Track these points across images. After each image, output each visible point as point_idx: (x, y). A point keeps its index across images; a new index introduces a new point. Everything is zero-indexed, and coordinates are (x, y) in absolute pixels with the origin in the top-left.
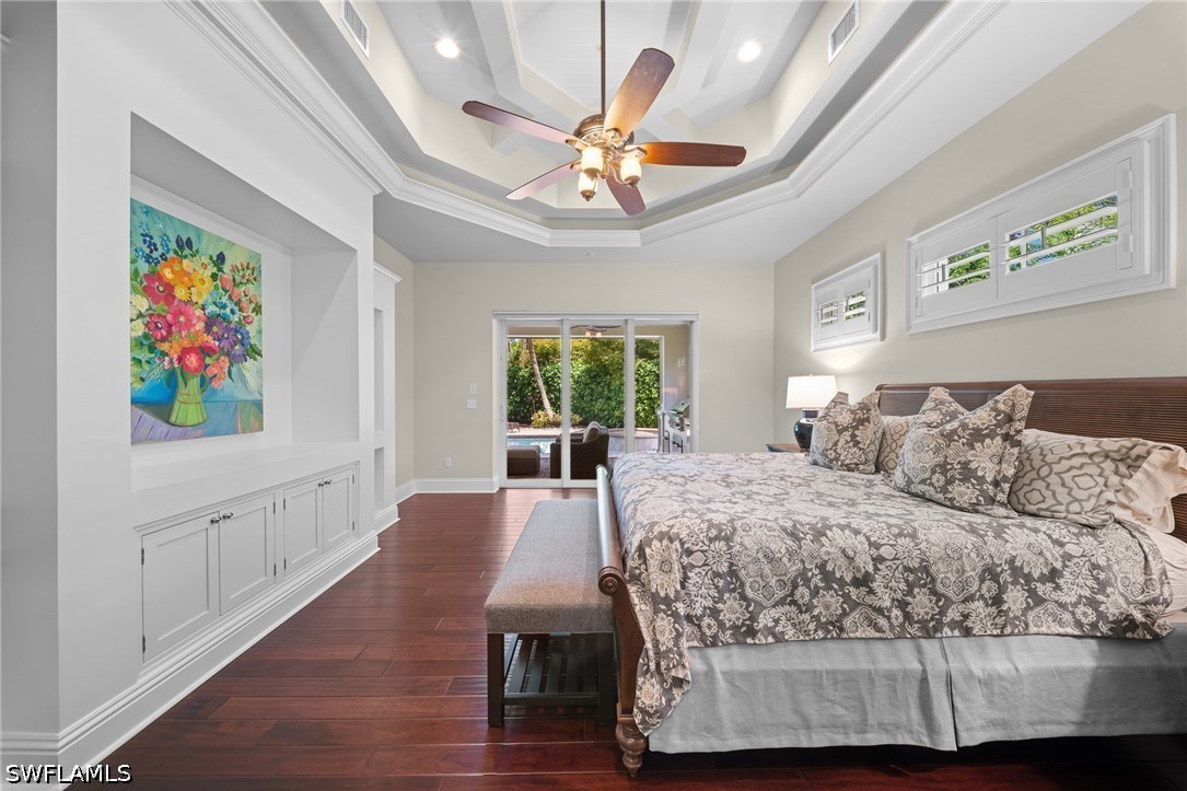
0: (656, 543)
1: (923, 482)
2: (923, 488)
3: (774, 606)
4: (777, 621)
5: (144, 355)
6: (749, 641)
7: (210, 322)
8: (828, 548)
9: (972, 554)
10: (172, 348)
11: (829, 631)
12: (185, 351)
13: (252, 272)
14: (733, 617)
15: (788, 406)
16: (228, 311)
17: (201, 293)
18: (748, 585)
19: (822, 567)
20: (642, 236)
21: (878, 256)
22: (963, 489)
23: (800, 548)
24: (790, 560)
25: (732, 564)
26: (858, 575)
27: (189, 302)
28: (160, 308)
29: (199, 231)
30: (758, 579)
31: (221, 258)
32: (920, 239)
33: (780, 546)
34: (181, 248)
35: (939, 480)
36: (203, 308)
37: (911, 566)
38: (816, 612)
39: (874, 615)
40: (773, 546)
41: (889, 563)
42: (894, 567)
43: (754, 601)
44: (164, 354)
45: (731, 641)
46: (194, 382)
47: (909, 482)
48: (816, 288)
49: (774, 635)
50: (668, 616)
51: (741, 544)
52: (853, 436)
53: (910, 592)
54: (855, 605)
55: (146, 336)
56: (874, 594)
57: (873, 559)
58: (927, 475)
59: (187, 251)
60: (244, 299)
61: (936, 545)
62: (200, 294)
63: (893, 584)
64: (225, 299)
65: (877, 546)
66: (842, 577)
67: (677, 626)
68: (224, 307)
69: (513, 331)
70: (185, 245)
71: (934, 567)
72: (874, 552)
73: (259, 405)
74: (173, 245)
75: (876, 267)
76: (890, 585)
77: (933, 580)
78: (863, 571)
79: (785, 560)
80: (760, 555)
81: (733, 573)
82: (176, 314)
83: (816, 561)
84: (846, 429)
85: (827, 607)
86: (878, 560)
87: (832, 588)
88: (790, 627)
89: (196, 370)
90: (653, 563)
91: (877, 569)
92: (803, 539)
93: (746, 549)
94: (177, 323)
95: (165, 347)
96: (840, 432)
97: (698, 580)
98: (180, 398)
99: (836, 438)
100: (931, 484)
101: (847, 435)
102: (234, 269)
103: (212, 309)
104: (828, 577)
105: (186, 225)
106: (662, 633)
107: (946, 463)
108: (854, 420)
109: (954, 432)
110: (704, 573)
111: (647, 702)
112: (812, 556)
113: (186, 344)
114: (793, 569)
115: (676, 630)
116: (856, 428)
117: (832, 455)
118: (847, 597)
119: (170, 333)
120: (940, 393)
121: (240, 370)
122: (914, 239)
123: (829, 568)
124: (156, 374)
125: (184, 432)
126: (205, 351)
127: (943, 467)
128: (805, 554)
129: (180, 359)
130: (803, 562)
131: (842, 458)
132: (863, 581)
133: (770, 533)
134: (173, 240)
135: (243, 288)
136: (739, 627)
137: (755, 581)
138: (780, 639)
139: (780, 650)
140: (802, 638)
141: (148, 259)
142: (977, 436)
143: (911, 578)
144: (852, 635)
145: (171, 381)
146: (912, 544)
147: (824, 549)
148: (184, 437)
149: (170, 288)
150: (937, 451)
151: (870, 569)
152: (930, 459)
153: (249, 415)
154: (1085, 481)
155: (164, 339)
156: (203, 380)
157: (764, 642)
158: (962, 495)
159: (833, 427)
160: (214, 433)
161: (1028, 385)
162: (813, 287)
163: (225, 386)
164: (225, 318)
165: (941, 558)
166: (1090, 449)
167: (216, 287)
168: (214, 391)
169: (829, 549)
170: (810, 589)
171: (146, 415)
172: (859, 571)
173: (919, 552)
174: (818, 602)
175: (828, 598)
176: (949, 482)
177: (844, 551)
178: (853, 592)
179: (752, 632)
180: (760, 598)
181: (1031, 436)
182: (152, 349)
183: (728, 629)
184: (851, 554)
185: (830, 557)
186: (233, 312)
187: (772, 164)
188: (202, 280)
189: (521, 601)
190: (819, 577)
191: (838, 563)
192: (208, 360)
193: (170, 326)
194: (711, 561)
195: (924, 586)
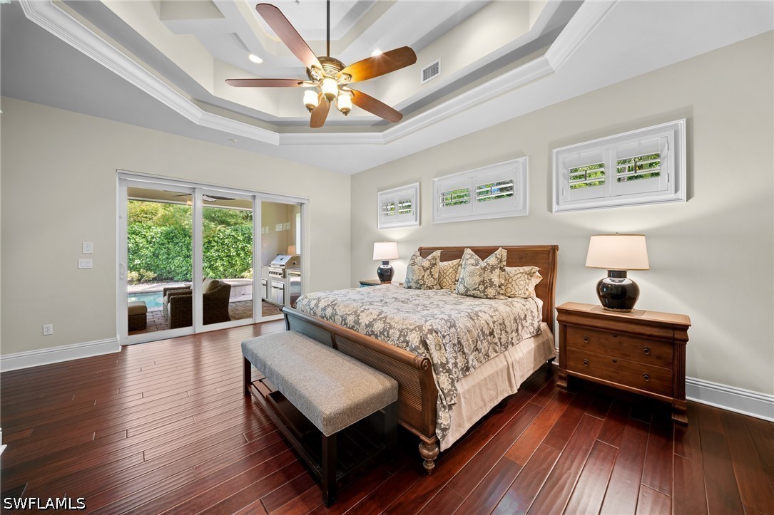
0: (429, 336)
1: (475, 289)
2: (474, 292)
3: (472, 354)
4: (473, 360)
6: (467, 373)
8: (482, 321)
14: (461, 364)
15: (374, 259)
18: (464, 346)
19: (482, 330)
20: (280, 138)
21: (418, 184)
22: (491, 290)
24: (474, 330)
25: (458, 338)
30: (467, 342)
32: (439, 180)
33: (470, 324)
35: (482, 287)
37: (501, 322)
38: (482, 351)
39: (495, 346)
40: (468, 325)
42: (497, 324)
43: (467, 353)
47: (468, 290)
48: (381, 195)
49: (473, 367)
50: (444, 373)
51: (459, 327)
52: (431, 272)
54: (491, 344)
58: (477, 286)
63: (498, 332)
65: (492, 317)
66: (487, 333)
67: (451, 376)
71: (505, 321)
75: (416, 189)
77: (506, 327)
80: (466, 331)
81: (459, 342)
83: (480, 328)
84: (427, 269)
85: (485, 348)
86: (494, 323)
87: (485, 339)
88: (477, 361)
90: (432, 347)
93: (461, 329)
96: (425, 271)
97: (449, 350)
99: (423, 274)
100: (479, 290)
101: (428, 272)
104: (484, 334)
106: (444, 383)
107: (484, 280)
109: (485, 267)
110: (450, 346)
111: (446, 423)
114: (475, 334)
115: (451, 378)
116: (431, 268)
117: (421, 282)
118: (488, 341)
120: (468, 251)
122: (436, 179)
123: (484, 330)
127: (483, 282)
128: (477, 326)
130: (478, 330)
131: (426, 283)
132: (492, 333)
136: (463, 369)
137: (466, 344)
138: (475, 368)
139: (476, 373)
140: (480, 365)
142: (493, 268)
143: (501, 327)
144: (491, 357)
146: (499, 314)
150: (480, 275)
151: (493, 327)
152: (477, 279)
154: (522, 283)
157: (471, 372)
158: (490, 293)
159: (421, 268)
161: (504, 248)
162: (379, 193)
166: (522, 271)
170: (480, 341)
172: (491, 329)
173: (501, 316)
174: (483, 346)
175: (485, 344)
176: (486, 288)
178: (490, 338)
179: (468, 369)
180: (468, 351)
181: (507, 269)
183: (461, 371)
185: (483, 325)
187: (374, 121)
189: (349, 402)
190: (482, 335)
191: (485, 327)
194: (451, 339)
195: (504, 329)
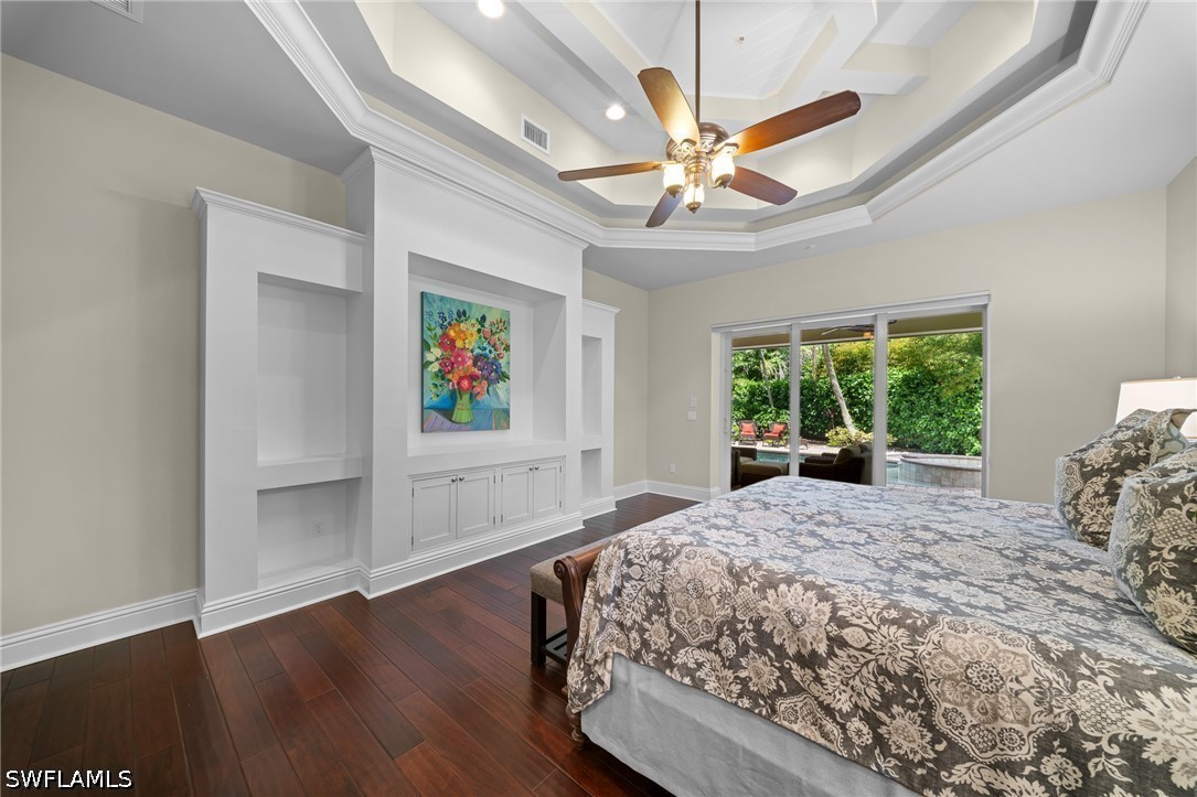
3: (699, 647)
4: (700, 665)
5: (439, 382)
6: (667, 672)
7: (476, 359)
8: (771, 603)
9: (1025, 696)
10: (452, 377)
11: (758, 705)
12: (461, 378)
13: (504, 324)
14: (660, 642)
16: (487, 351)
17: (470, 341)
18: (673, 613)
19: (758, 623)
20: (870, 211)
23: (736, 592)
24: (719, 602)
25: (663, 588)
26: (803, 651)
27: (464, 349)
28: (446, 354)
29: (470, 304)
30: (684, 611)
31: (484, 318)
33: (716, 583)
34: (460, 317)
35: (1136, 574)
36: (472, 351)
37: (890, 669)
38: (743, 674)
39: (820, 713)
40: (707, 581)
41: (852, 652)
42: (862, 661)
43: (677, 632)
44: (449, 381)
45: (652, 664)
46: (466, 397)
49: (693, 679)
51: (676, 570)
53: (886, 707)
54: (797, 690)
55: (440, 371)
56: (822, 685)
57: (829, 638)
59: (463, 318)
60: (498, 343)
61: (951, 656)
62: (470, 343)
63: (857, 682)
64: (485, 344)
65: (843, 623)
66: (782, 645)
68: (485, 349)
69: (739, 343)
70: (462, 315)
71: (932, 686)
72: (834, 630)
73: (507, 412)
74: (455, 316)
76: (851, 682)
77: (929, 706)
78: (809, 647)
79: (714, 600)
80: (690, 587)
81: (662, 595)
82: (456, 357)
83: (751, 614)
85: (759, 675)
86: (837, 642)
87: (766, 654)
88: (713, 678)
89: (468, 389)
91: (831, 654)
92: (744, 583)
93: (679, 575)
94: (457, 362)
95: (450, 376)
97: (632, 592)
98: (458, 406)
101: (1099, 484)
102: (492, 324)
103: (477, 351)
104: (764, 639)
105: (462, 302)
108: (1116, 458)
110: (639, 587)
112: (746, 605)
113: (462, 374)
114: (723, 613)
118: (786, 674)
119: (452, 368)
121: (494, 389)
123: (767, 627)
124: (445, 392)
125: (460, 427)
126: (473, 378)
128: (739, 601)
129: (458, 383)
130: (735, 610)
131: (1085, 520)
132: (810, 661)
133: (712, 567)
134: (455, 313)
135: (497, 336)
136: (661, 654)
137: (681, 612)
138: (698, 685)
139: (695, 697)
140: (723, 696)
141: (441, 326)
143: (889, 686)
144: (786, 723)
145: (453, 396)
146: (905, 640)
147: (765, 603)
148: (459, 430)
149: (453, 341)
151: (822, 649)
153: (499, 419)
155: (449, 372)
156: (471, 394)
157: (679, 679)
158: (1170, 612)
160: (478, 428)
163: (484, 399)
164: (486, 356)
165: (951, 677)
167: (480, 337)
168: (478, 403)
169: (770, 606)
170: (737, 644)
171: (439, 416)
172: (804, 645)
173: (911, 655)
174: (748, 664)
175: (759, 663)
177: (788, 614)
178: (797, 673)
179: (670, 665)
180: (684, 632)
182: (443, 378)
183: (653, 652)
184: (797, 619)
185: (770, 614)
186: (490, 352)
188: (472, 334)
190: (752, 634)
191: (779, 626)
192: (474, 383)
193: (453, 364)
194: (646, 577)
195: (914, 708)
